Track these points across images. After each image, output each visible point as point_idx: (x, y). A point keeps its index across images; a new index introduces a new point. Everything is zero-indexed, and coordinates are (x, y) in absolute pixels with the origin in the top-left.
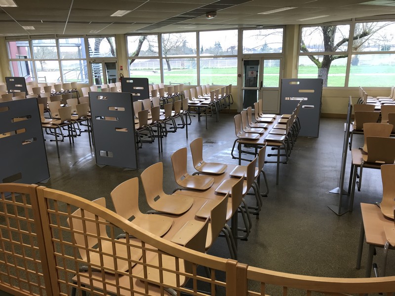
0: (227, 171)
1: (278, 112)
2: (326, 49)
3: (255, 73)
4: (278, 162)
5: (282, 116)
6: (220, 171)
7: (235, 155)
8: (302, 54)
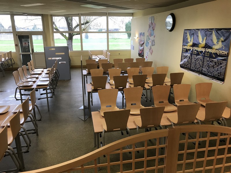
0: (10, 110)
1: (45, 67)
2: (69, 30)
3: (27, 43)
4: (47, 98)
5: (47, 69)
6: (4, 111)
7: (17, 97)
8: (55, 32)
